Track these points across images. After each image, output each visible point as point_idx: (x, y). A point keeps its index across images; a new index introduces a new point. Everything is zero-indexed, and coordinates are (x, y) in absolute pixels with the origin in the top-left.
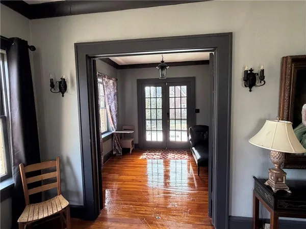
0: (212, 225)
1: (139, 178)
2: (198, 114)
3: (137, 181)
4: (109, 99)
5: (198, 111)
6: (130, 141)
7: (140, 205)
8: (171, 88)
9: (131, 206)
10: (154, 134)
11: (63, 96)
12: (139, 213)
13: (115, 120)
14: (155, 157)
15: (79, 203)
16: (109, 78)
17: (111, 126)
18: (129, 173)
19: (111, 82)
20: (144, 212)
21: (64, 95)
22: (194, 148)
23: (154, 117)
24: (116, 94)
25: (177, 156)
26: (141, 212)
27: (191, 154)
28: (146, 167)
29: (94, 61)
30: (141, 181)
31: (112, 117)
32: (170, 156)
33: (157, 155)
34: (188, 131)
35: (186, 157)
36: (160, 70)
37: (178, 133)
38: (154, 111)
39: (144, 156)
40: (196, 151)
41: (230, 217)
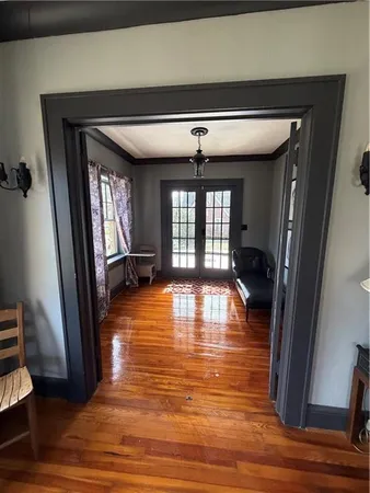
0: (277, 415)
1: (160, 325)
2: (244, 232)
3: (157, 329)
4: (118, 206)
5: (245, 228)
6: (150, 268)
7: (161, 373)
8: (209, 195)
9: (147, 374)
10: (183, 258)
11: (25, 196)
12: (159, 389)
13: (128, 238)
14: (184, 290)
15: (60, 374)
16: (120, 176)
17: (123, 245)
18: (147, 315)
19: (123, 182)
20: (166, 387)
21: (28, 194)
22: (239, 280)
23: (183, 234)
24: (131, 201)
25: (214, 289)
26: (163, 386)
27: (234, 287)
28: (171, 306)
29: (82, 135)
30: (163, 330)
31: (124, 234)
32: (206, 289)
33: (187, 288)
34: (230, 254)
35: (228, 291)
36: (196, 165)
37: (217, 258)
38: (184, 227)
39: (168, 289)
40: (242, 285)
41: (309, 405)
